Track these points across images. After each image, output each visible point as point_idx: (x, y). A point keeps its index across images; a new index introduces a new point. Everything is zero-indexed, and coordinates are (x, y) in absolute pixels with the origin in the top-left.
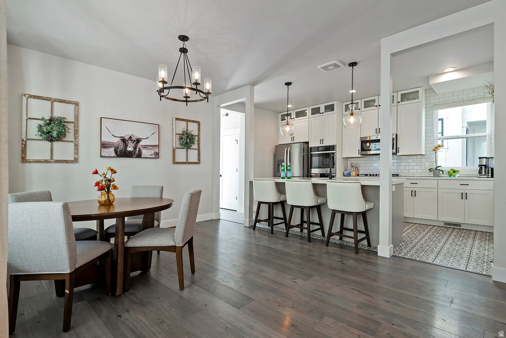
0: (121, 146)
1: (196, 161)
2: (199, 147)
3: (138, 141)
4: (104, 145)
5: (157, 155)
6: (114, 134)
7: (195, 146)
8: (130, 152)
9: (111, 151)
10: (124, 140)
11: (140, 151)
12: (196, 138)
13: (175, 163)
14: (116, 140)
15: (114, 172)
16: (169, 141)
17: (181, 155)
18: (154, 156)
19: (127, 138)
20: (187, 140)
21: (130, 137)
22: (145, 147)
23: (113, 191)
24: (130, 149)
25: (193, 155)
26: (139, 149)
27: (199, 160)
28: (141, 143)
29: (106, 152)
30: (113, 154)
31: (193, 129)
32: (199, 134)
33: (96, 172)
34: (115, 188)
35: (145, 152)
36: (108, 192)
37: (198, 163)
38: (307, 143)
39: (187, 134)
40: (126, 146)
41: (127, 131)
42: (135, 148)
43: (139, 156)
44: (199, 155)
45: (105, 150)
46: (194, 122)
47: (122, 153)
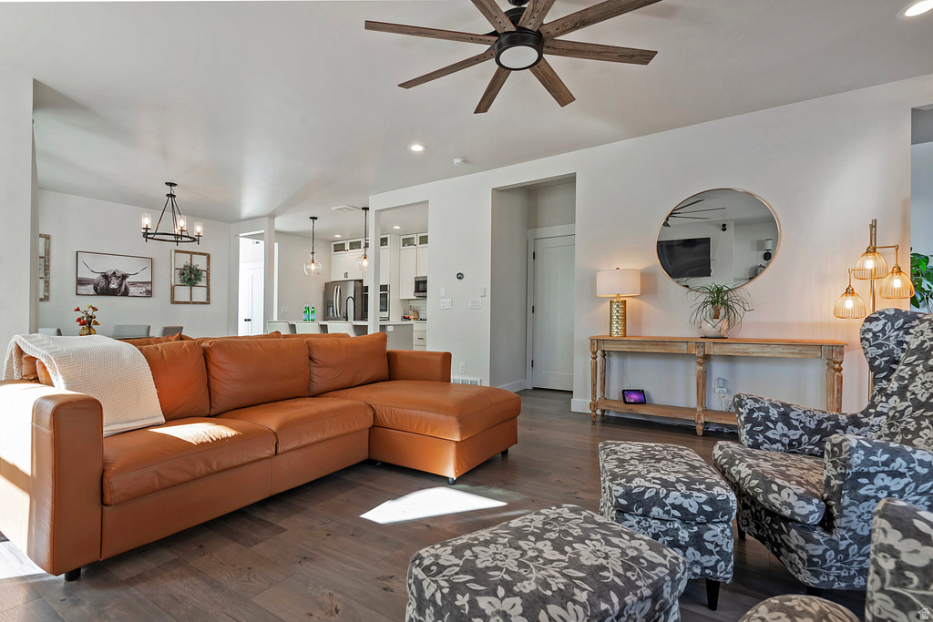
0: (103, 283)
1: (205, 300)
2: (208, 284)
3: (124, 277)
4: (80, 282)
5: (149, 294)
6: (93, 270)
7: (203, 282)
8: (114, 290)
9: (90, 289)
10: (105, 276)
11: (126, 288)
12: (204, 274)
13: (173, 302)
14: (96, 277)
15: (95, 309)
16: (166, 278)
17: (183, 293)
18: (145, 295)
19: (110, 274)
20: (191, 276)
21: (114, 273)
22: (134, 284)
23: (94, 327)
24: (113, 286)
25: (199, 293)
26: (126, 286)
27: (208, 299)
28: (128, 280)
29: (82, 289)
30: (92, 292)
31: (200, 263)
32: (208, 268)
33: (78, 310)
34: (96, 323)
35: (132, 290)
36: (90, 327)
37: (208, 302)
38: (361, 281)
39: (190, 268)
40: (109, 283)
41: (109, 266)
42: (120, 285)
43: (126, 294)
44: (208, 294)
45: (82, 287)
46: (200, 254)
47: (104, 290)
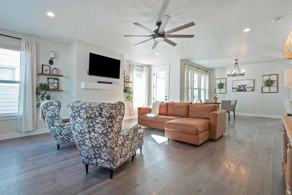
0: (239, 88)
1: (276, 91)
2: (277, 85)
3: (245, 86)
4: (233, 88)
5: (253, 90)
6: (236, 85)
8: (242, 90)
9: (236, 90)
10: (240, 86)
11: (246, 89)
12: (276, 82)
13: (263, 93)
14: (237, 87)
16: (259, 84)
17: (266, 89)
18: (251, 91)
19: (241, 85)
21: (242, 85)
22: (248, 88)
24: (242, 89)
25: (273, 89)
26: (245, 89)
27: (278, 91)
28: (246, 87)
30: (236, 91)
31: (274, 78)
35: (247, 90)
37: (278, 92)
39: (269, 80)
40: (241, 88)
41: (241, 83)
42: (244, 88)
43: (245, 91)
44: (278, 89)
45: (234, 90)
46: (273, 75)
47: (239, 90)
